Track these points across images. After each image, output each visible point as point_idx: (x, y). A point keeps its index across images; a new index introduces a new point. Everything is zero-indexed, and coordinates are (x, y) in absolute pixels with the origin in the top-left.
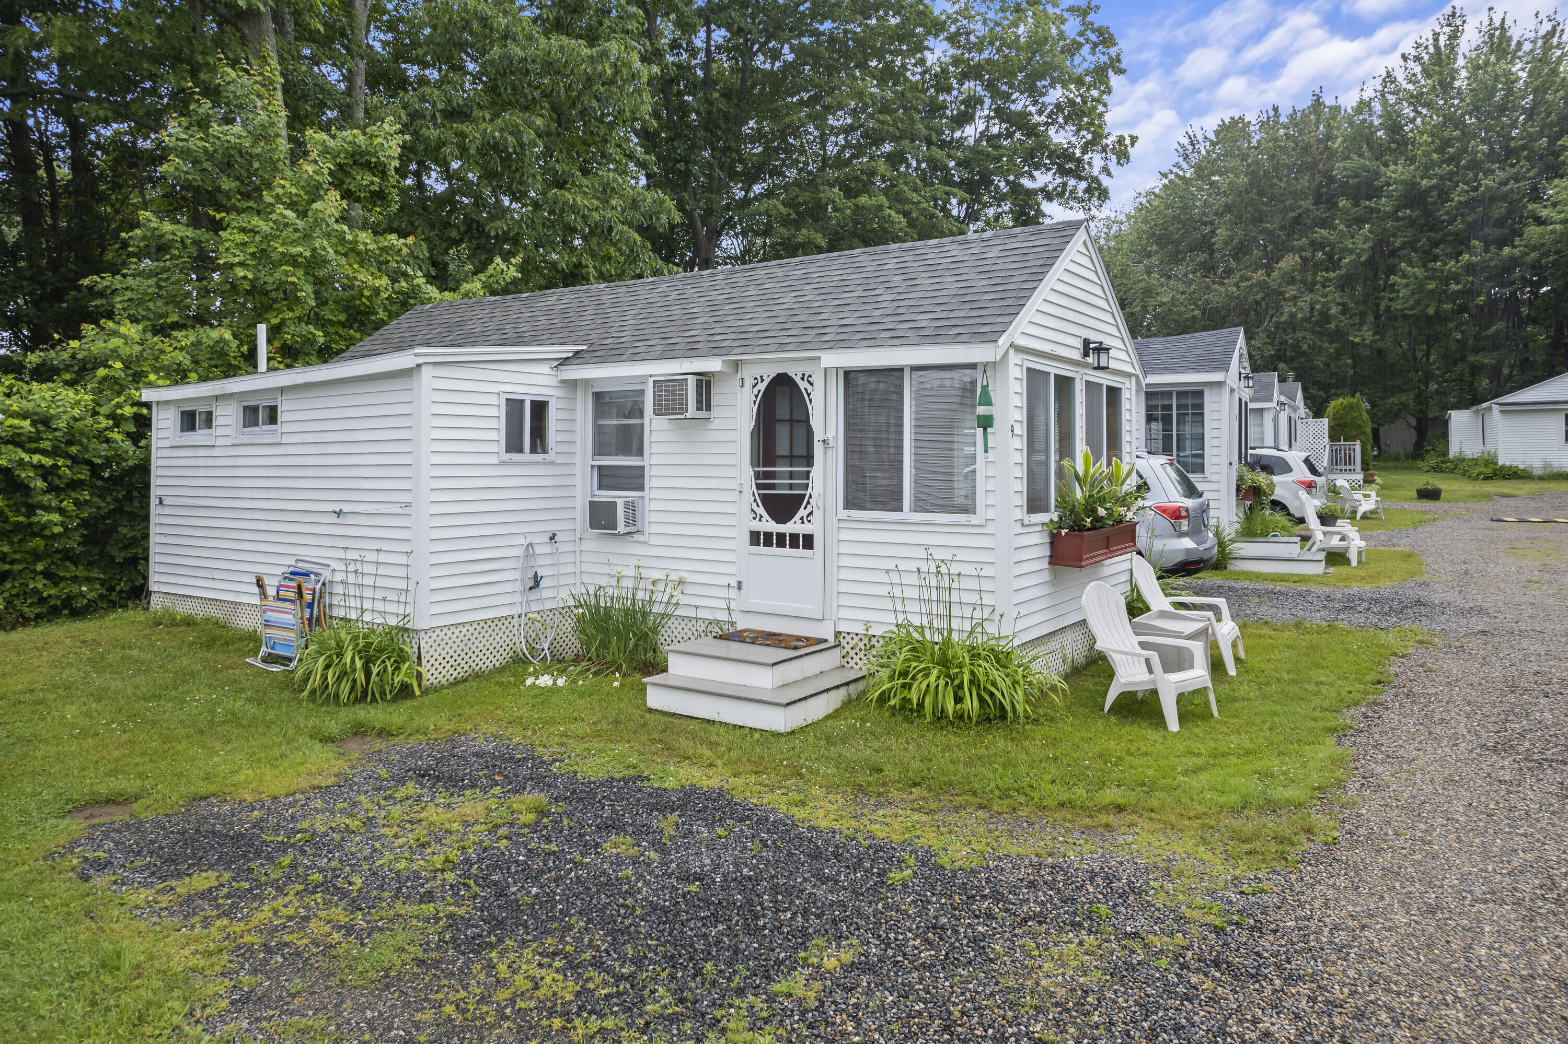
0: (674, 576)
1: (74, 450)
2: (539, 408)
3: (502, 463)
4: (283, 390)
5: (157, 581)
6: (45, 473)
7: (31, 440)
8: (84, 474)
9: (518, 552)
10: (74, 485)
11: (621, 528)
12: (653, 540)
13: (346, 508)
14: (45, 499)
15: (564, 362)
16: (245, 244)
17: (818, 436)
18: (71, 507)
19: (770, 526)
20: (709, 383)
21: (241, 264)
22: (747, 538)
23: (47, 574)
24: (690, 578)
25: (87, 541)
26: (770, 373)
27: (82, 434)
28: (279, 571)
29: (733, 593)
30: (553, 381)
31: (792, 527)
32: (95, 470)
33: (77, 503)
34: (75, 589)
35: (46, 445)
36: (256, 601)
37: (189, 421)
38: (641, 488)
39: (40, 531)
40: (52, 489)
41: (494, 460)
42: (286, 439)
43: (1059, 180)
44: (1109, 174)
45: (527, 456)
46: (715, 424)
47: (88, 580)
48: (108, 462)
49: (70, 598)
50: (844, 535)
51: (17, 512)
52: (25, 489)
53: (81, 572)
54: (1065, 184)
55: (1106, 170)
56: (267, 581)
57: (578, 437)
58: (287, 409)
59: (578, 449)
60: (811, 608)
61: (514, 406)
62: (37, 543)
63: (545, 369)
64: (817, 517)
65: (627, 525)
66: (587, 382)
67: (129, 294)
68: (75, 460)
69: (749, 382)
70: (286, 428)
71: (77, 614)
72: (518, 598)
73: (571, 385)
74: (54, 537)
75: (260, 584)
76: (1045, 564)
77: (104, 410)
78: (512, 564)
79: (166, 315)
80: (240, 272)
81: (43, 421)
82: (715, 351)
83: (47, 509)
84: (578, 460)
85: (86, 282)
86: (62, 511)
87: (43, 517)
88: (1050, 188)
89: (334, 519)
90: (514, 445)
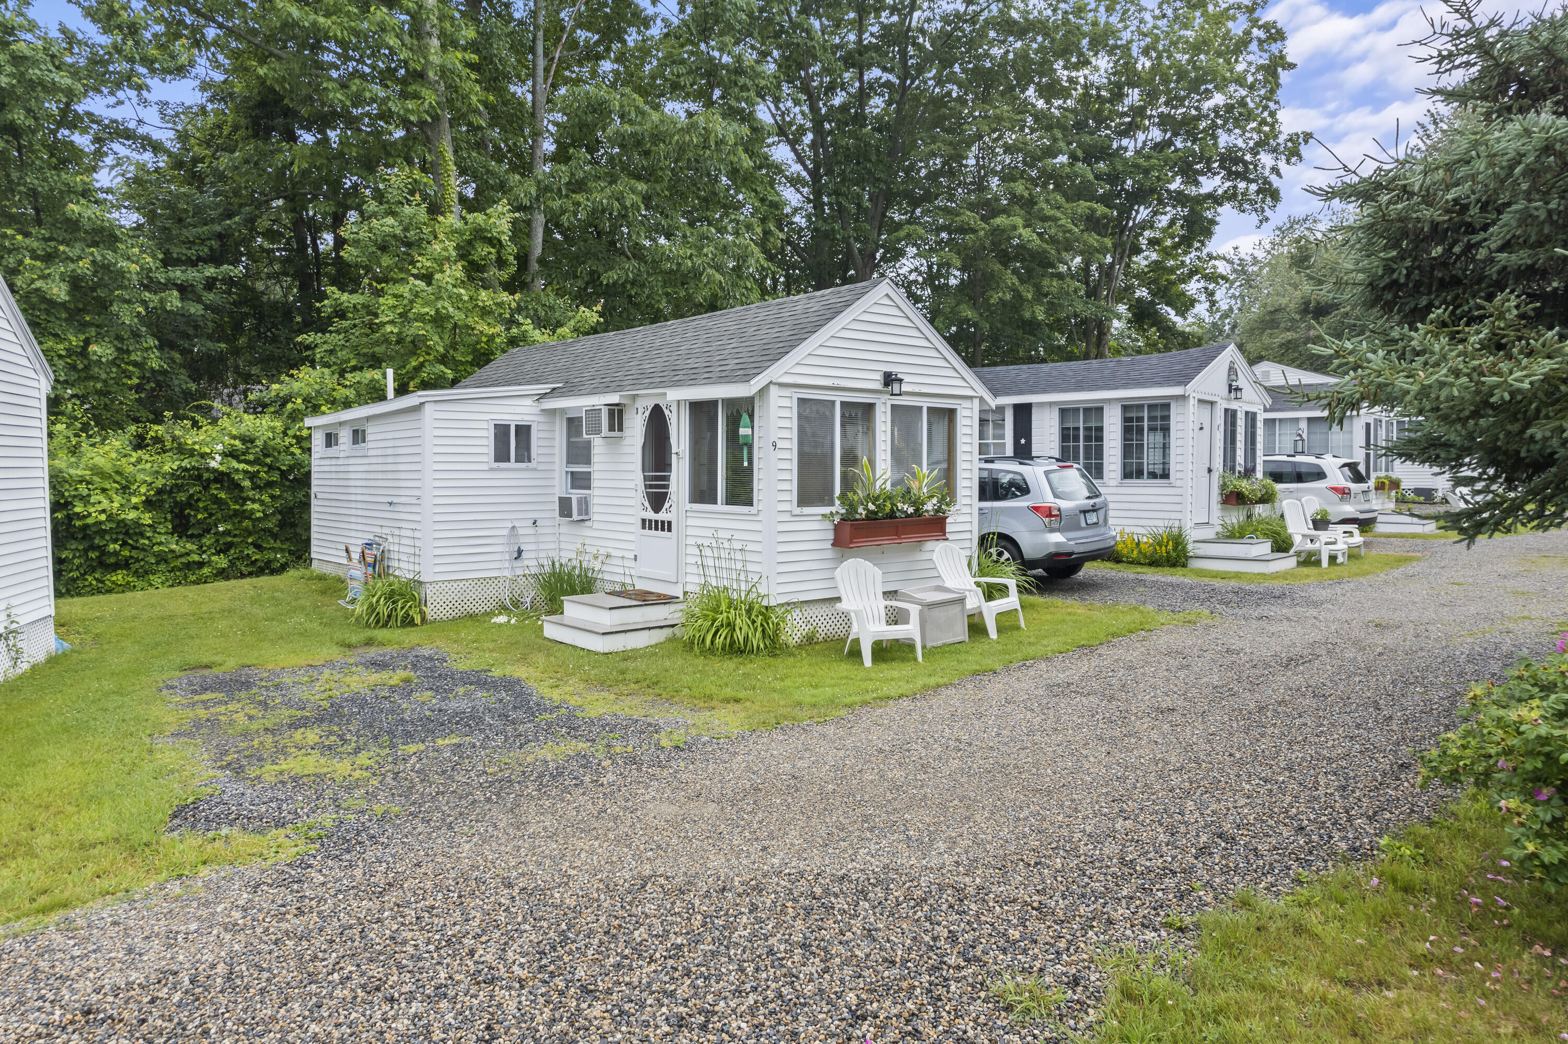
0: (602, 551)
1: (268, 460)
2: (523, 431)
3: (491, 470)
4: (368, 419)
5: (316, 551)
6: (252, 476)
7: (244, 454)
8: (275, 477)
9: (505, 532)
10: (270, 484)
11: (575, 516)
12: (596, 525)
13: (395, 500)
14: (251, 493)
15: (543, 396)
16: (395, 307)
17: (674, 450)
18: (268, 500)
19: (651, 515)
20: (621, 412)
21: (392, 322)
22: (640, 523)
23: (258, 547)
24: (614, 553)
25: (282, 525)
26: (651, 404)
27: (274, 449)
28: (360, 542)
29: (632, 564)
30: (536, 410)
31: (662, 516)
32: (283, 474)
33: (272, 497)
34: (272, 556)
35: (251, 457)
36: (345, 561)
37: (331, 440)
38: (589, 488)
39: (249, 515)
40: (255, 487)
41: (485, 467)
42: (371, 453)
43: (1228, 184)
44: (1279, 175)
45: (512, 464)
46: (626, 442)
47: (282, 550)
48: (291, 468)
49: (269, 562)
50: (690, 522)
51: (236, 502)
52: (238, 486)
53: (278, 544)
54: (1235, 187)
55: (1275, 170)
56: (351, 549)
57: (557, 451)
58: (372, 432)
59: (557, 459)
60: (670, 575)
61: (501, 431)
62: (246, 523)
63: (528, 402)
64: (673, 509)
65: (580, 514)
66: (563, 411)
67: (326, 347)
68: (271, 468)
69: (641, 411)
70: (370, 445)
71: (273, 572)
72: (507, 565)
73: (552, 412)
74: (259, 519)
75: (347, 551)
76: (828, 545)
77: (290, 433)
78: (501, 541)
79: (349, 361)
80: (389, 328)
81: (248, 440)
82: (619, 388)
83: (254, 501)
84: (556, 467)
85: (299, 339)
86: (262, 502)
87: (250, 506)
88: (1220, 192)
89: (387, 508)
90: (501, 455)
